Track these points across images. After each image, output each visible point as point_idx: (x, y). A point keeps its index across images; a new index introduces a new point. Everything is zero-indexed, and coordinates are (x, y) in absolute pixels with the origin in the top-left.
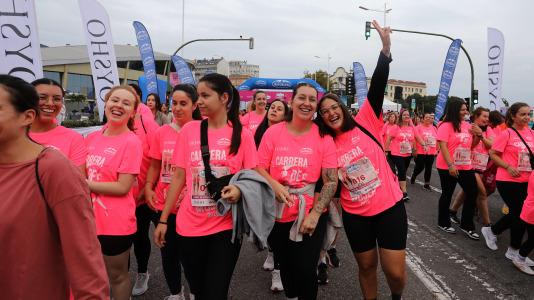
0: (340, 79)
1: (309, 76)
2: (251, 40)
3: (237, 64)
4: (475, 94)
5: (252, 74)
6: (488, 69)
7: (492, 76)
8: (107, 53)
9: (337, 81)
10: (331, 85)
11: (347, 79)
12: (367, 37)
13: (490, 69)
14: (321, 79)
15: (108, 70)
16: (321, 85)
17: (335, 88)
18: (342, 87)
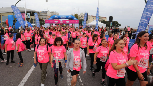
0: (82, 16)
1: (73, 15)
3: (53, 12)
5: (57, 16)
9: (81, 17)
10: (79, 18)
14: (76, 16)
16: (76, 18)
17: (80, 19)
18: (82, 18)
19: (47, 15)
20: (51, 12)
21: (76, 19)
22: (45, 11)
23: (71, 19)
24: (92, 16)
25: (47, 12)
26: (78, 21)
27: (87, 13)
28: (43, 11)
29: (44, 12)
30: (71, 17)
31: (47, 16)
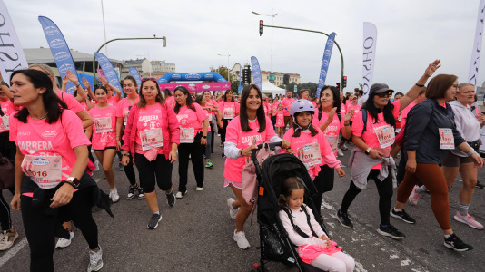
0: (238, 72)
1: (214, 71)
2: (164, 38)
3: (158, 63)
4: (344, 80)
5: (169, 71)
6: (363, 57)
7: (366, 63)
8: (12, 45)
9: (235, 74)
10: (231, 77)
11: (244, 70)
12: (261, 33)
13: (365, 57)
14: (223, 72)
15: (16, 63)
16: (223, 76)
17: (234, 79)
18: (238, 78)
19: (141, 71)
20: (152, 63)
21: (223, 80)
22: (134, 59)
23: (211, 80)
24: (264, 72)
25: (140, 61)
26: (228, 84)
27: (249, 67)
28: (129, 59)
29: (131, 61)
30: (211, 76)
31: (141, 74)
